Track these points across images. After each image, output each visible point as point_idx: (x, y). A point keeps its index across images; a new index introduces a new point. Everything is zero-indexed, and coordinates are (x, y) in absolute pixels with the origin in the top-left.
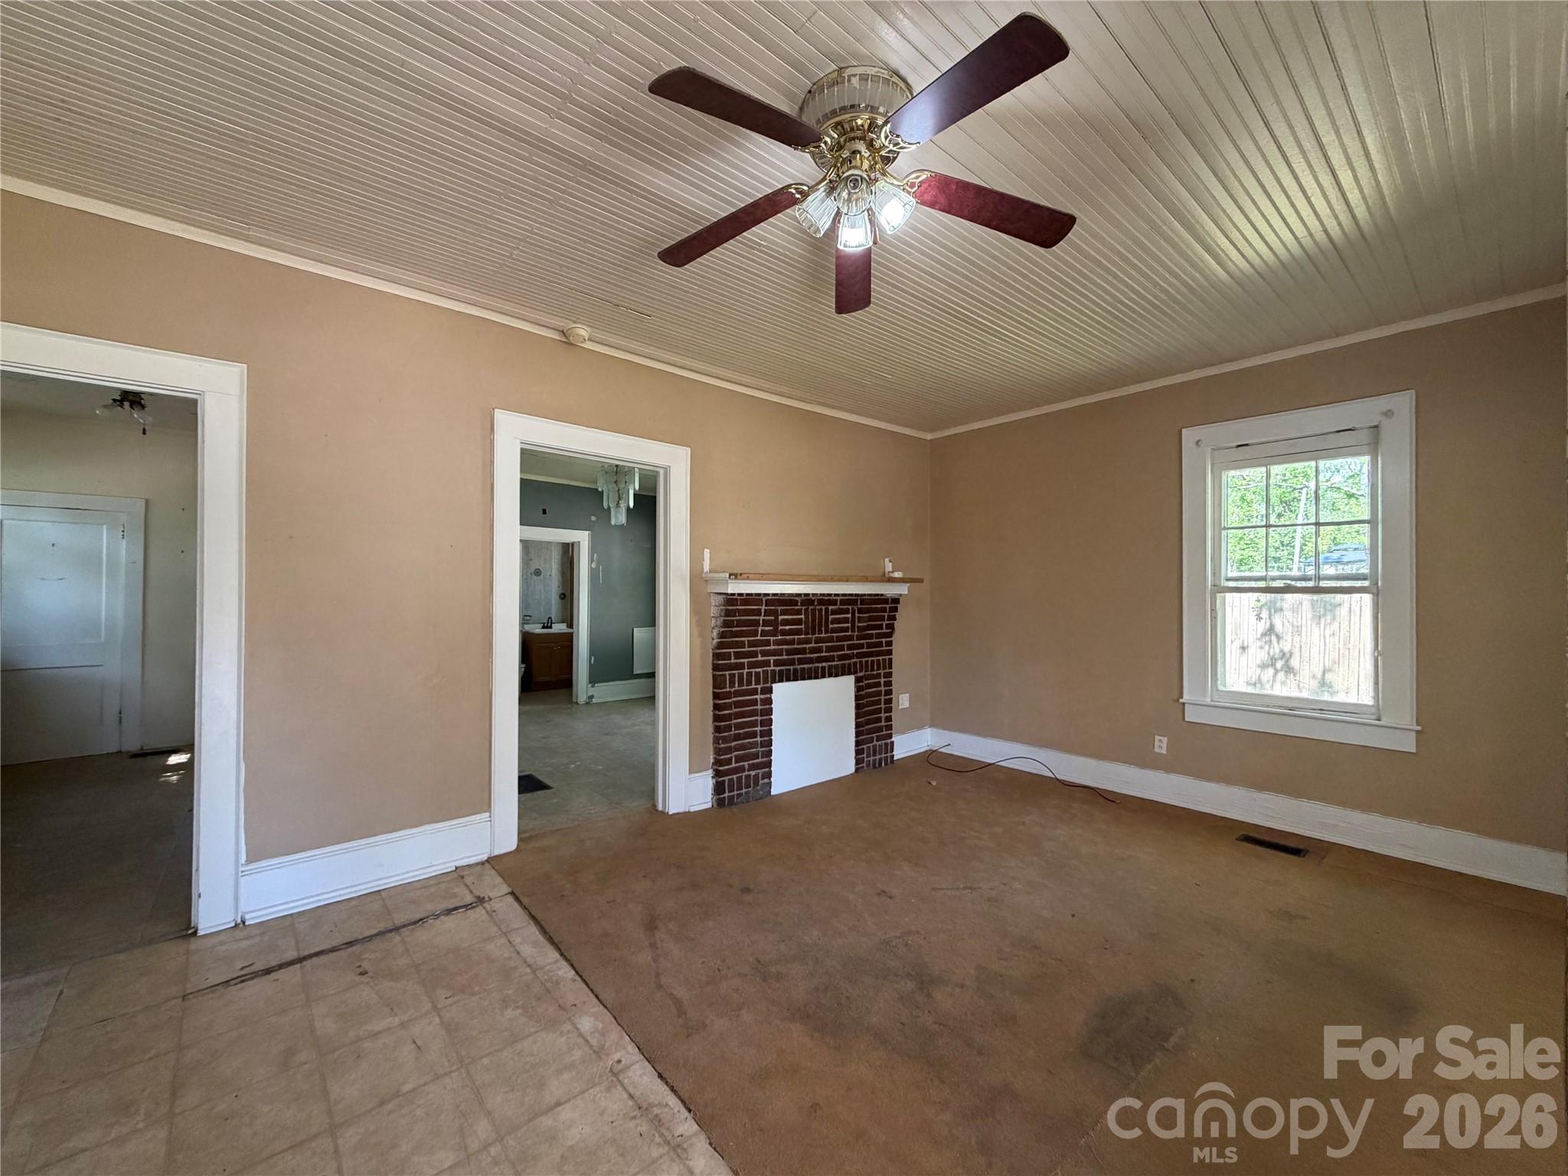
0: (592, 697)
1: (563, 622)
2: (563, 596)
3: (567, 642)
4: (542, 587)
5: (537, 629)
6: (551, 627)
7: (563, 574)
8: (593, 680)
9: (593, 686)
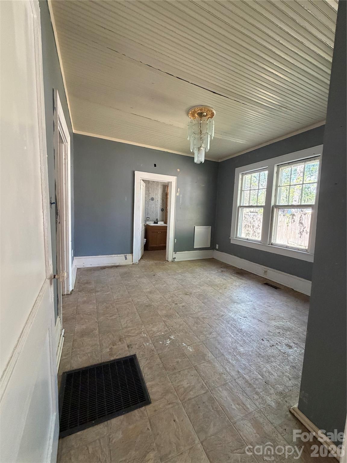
0: (175, 258)
1: (162, 221)
2: (162, 210)
3: (164, 231)
4: (154, 206)
5: (152, 224)
6: (157, 223)
7: (163, 200)
8: (176, 250)
9: (175, 253)
